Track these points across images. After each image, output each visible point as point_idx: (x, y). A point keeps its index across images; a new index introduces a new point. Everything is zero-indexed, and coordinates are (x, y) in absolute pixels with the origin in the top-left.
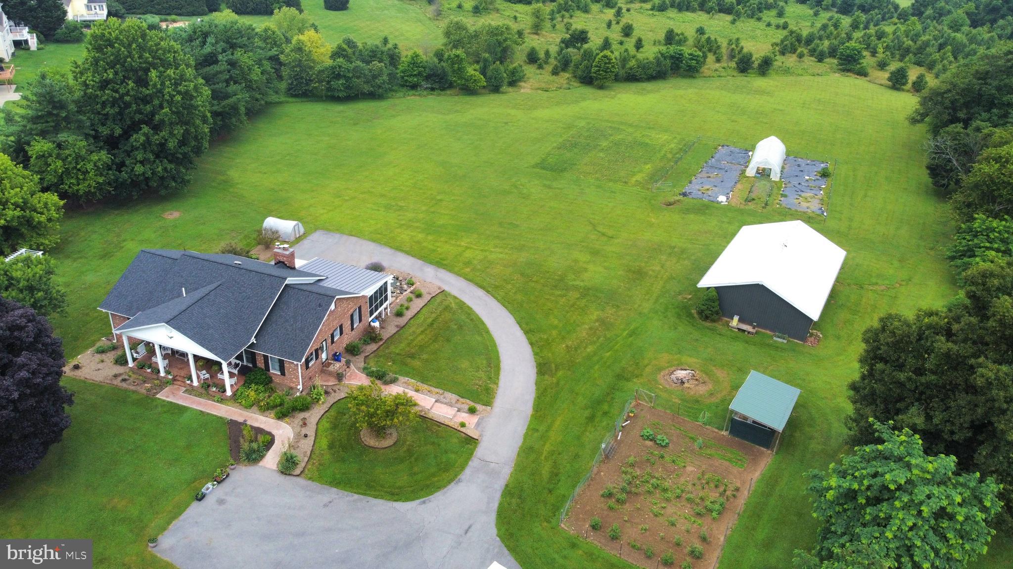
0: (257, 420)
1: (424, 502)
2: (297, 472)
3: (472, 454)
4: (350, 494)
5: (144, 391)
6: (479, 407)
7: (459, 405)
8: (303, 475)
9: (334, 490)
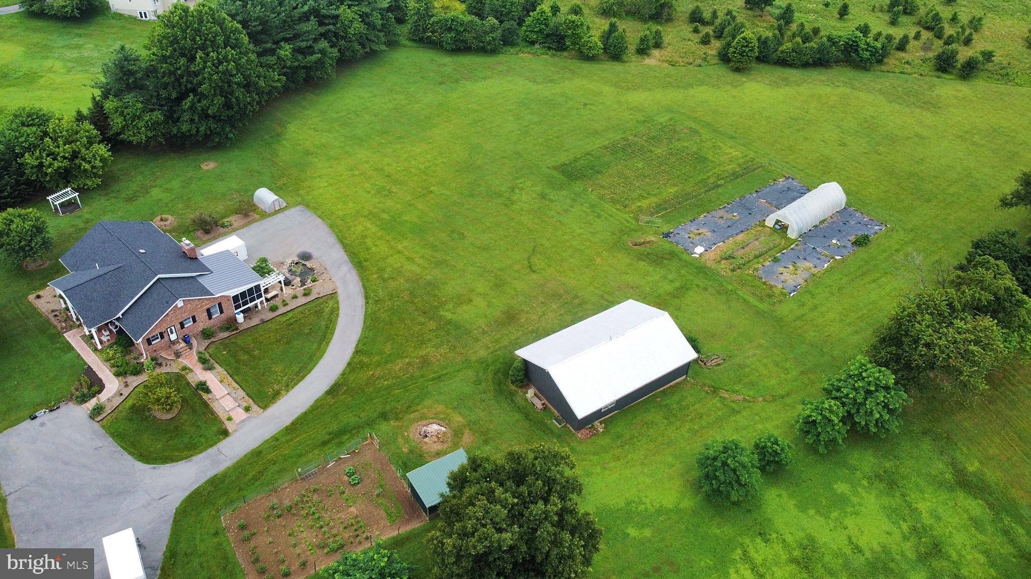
0: (104, 372)
1: (155, 468)
2: (99, 418)
3: (216, 443)
4: (117, 445)
5: (59, 328)
6: (255, 408)
7: (240, 402)
8: (101, 423)
9: (111, 439)
